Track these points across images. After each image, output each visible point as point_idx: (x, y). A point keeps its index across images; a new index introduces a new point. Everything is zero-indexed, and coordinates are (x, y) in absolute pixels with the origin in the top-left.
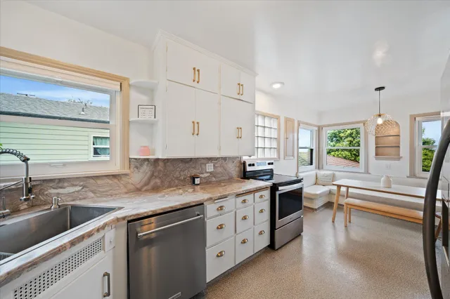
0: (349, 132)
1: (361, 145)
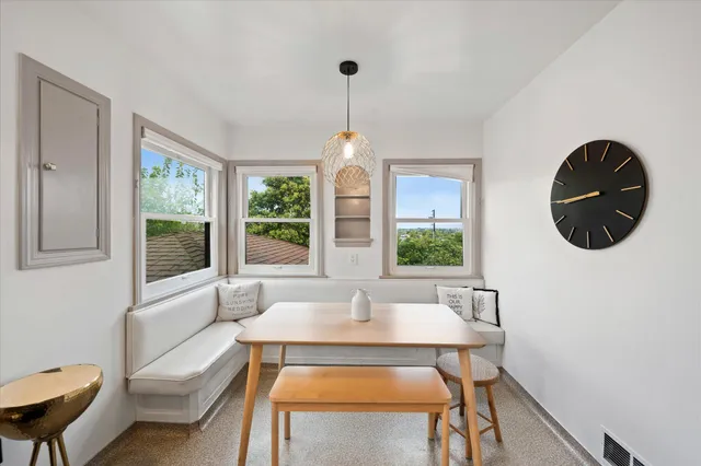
0: (296, 194)
1: (312, 215)
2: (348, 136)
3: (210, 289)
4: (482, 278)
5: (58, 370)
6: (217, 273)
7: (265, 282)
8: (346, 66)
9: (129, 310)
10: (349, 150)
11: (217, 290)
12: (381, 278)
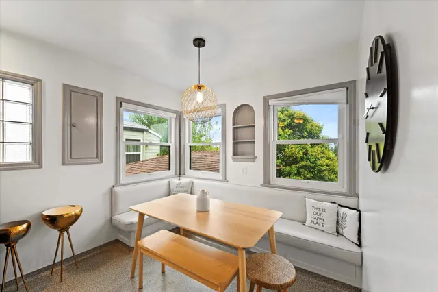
2: (199, 87)
3: (166, 182)
4: (357, 196)
5: (73, 206)
6: (174, 174)
7: (196, 181)
8: (197, 42)
9: (113, 186)
10: (199, 97)
11: (169, 182)
12: (261, 185)
